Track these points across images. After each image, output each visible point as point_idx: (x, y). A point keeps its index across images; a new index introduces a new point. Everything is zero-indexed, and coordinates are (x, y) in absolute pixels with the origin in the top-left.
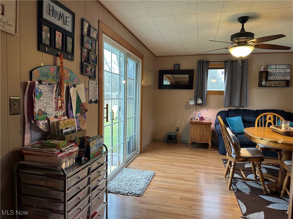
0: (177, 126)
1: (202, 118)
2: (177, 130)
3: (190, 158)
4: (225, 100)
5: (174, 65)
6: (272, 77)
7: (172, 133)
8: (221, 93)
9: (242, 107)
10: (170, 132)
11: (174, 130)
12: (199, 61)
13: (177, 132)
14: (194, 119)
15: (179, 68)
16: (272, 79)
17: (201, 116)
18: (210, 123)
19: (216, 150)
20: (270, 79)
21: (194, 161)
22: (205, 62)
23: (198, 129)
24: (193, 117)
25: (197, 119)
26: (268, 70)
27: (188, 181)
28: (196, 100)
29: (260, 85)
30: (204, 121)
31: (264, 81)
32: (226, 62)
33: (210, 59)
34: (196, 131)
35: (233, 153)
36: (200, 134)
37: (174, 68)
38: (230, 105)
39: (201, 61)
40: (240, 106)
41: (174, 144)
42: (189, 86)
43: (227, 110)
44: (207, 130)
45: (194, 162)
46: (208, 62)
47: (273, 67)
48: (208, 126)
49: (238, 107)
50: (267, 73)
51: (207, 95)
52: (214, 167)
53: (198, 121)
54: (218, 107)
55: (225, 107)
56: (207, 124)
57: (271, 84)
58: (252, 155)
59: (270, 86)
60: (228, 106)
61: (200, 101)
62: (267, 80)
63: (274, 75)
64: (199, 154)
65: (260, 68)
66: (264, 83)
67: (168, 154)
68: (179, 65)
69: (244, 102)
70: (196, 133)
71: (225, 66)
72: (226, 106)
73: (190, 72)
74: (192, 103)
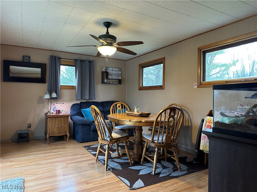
0: (29, 122)
1: (59, 112)
2: (29, 126)
3: (53, 153)
4: (77, 94)
5: (24, 57)
6: (110, 77)
7: (24, 131)
8: (72, 88)
9: (91, 100)
10: (21, 131)
11: (25, 127)
12: (51, 56)
13: (29, 129)
14: (50, 113)
15: (29, 60)
16: (110, 78)
17: (58, 110)
18: (67, 115)
19: (72, 140)
20: (109, 78)
21: (60, 154)
22: (57, 58)
23: (57, 122)
24: (49, 111)
25: (53, 113)
26: (108, 71)
27: (67, 175)
28: (50, 94)
29: (103, 82)
30: (61, 114)
31: (106, 79)
32: (76, 60)
33: (61, 55)
34: (55, 125)
35: (107, 137)
36: (58, 127)
37: (24, 60)
38: (82, 98)
39: (53, 56)
40: (90, 99)
41: (26, 143)
42: (41, 80)
43: (79, 103)
44: (65, 122)
45: (60, 156)
46: (59, 58)
47: (110, 69)
48: (66, 118)
49: (88, 100)
50: (107, 73)
51: (60, 89)
52: (81, 155)
53: (54, 114)
54: (71, 101)
55: (77, 100)
56: (65, 116)
57: (109, 82)
58: (121, 135)
59: (109, 83)
60: (80, 100)
61: (54, 95)
62: (107, 78)
63: (111, 75)
64: (59, 147)
65: (103, 69)
66: (106, 80)
67: (26, 154)
68: (29, 57)
69: (92, 96)
70: (54, 126)
71: (76, 64)
72: (79, 100)
73: (42, 66)
74: (47, 96)
